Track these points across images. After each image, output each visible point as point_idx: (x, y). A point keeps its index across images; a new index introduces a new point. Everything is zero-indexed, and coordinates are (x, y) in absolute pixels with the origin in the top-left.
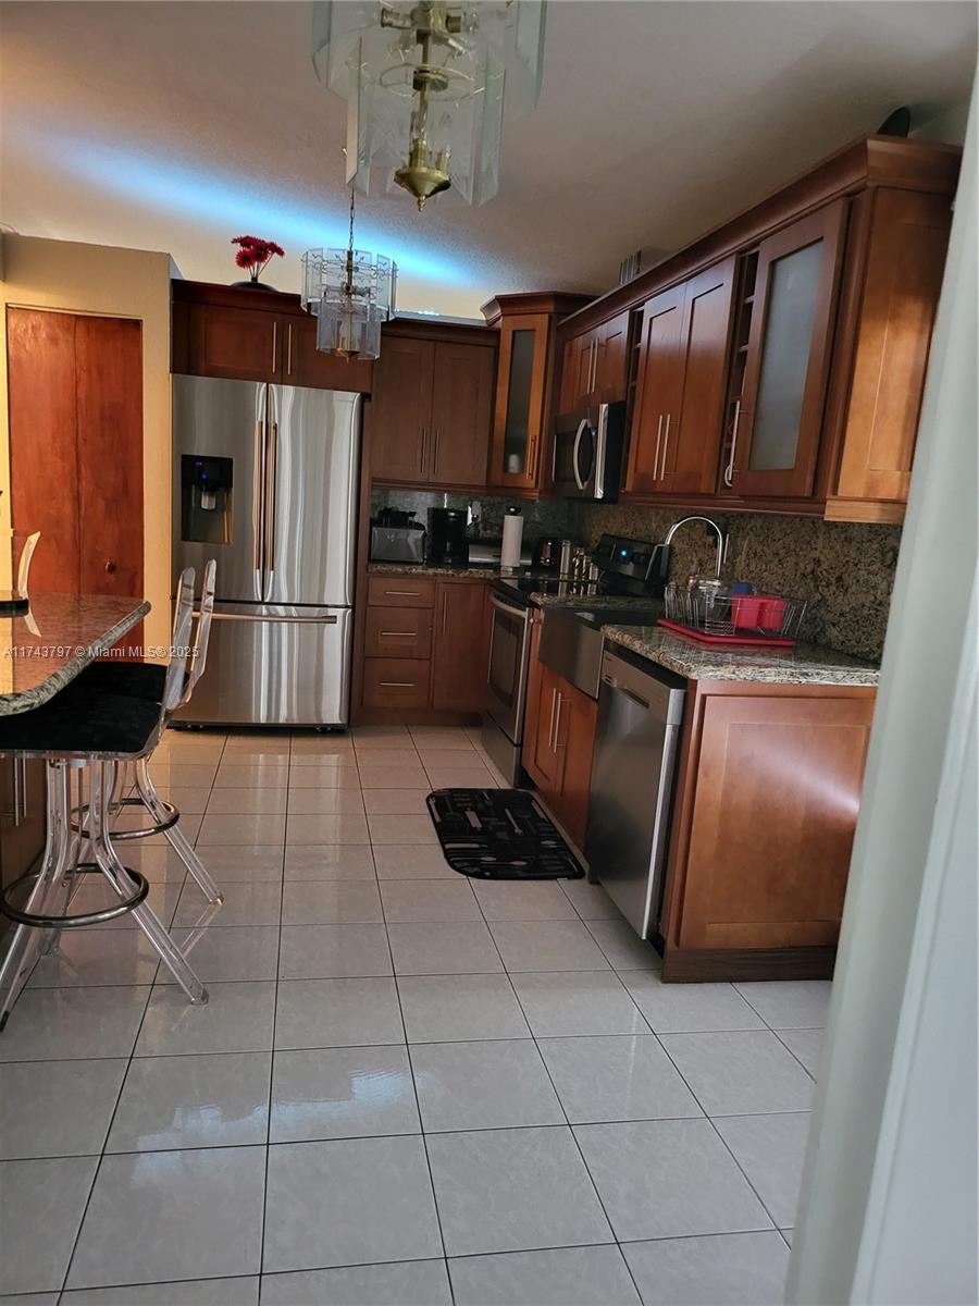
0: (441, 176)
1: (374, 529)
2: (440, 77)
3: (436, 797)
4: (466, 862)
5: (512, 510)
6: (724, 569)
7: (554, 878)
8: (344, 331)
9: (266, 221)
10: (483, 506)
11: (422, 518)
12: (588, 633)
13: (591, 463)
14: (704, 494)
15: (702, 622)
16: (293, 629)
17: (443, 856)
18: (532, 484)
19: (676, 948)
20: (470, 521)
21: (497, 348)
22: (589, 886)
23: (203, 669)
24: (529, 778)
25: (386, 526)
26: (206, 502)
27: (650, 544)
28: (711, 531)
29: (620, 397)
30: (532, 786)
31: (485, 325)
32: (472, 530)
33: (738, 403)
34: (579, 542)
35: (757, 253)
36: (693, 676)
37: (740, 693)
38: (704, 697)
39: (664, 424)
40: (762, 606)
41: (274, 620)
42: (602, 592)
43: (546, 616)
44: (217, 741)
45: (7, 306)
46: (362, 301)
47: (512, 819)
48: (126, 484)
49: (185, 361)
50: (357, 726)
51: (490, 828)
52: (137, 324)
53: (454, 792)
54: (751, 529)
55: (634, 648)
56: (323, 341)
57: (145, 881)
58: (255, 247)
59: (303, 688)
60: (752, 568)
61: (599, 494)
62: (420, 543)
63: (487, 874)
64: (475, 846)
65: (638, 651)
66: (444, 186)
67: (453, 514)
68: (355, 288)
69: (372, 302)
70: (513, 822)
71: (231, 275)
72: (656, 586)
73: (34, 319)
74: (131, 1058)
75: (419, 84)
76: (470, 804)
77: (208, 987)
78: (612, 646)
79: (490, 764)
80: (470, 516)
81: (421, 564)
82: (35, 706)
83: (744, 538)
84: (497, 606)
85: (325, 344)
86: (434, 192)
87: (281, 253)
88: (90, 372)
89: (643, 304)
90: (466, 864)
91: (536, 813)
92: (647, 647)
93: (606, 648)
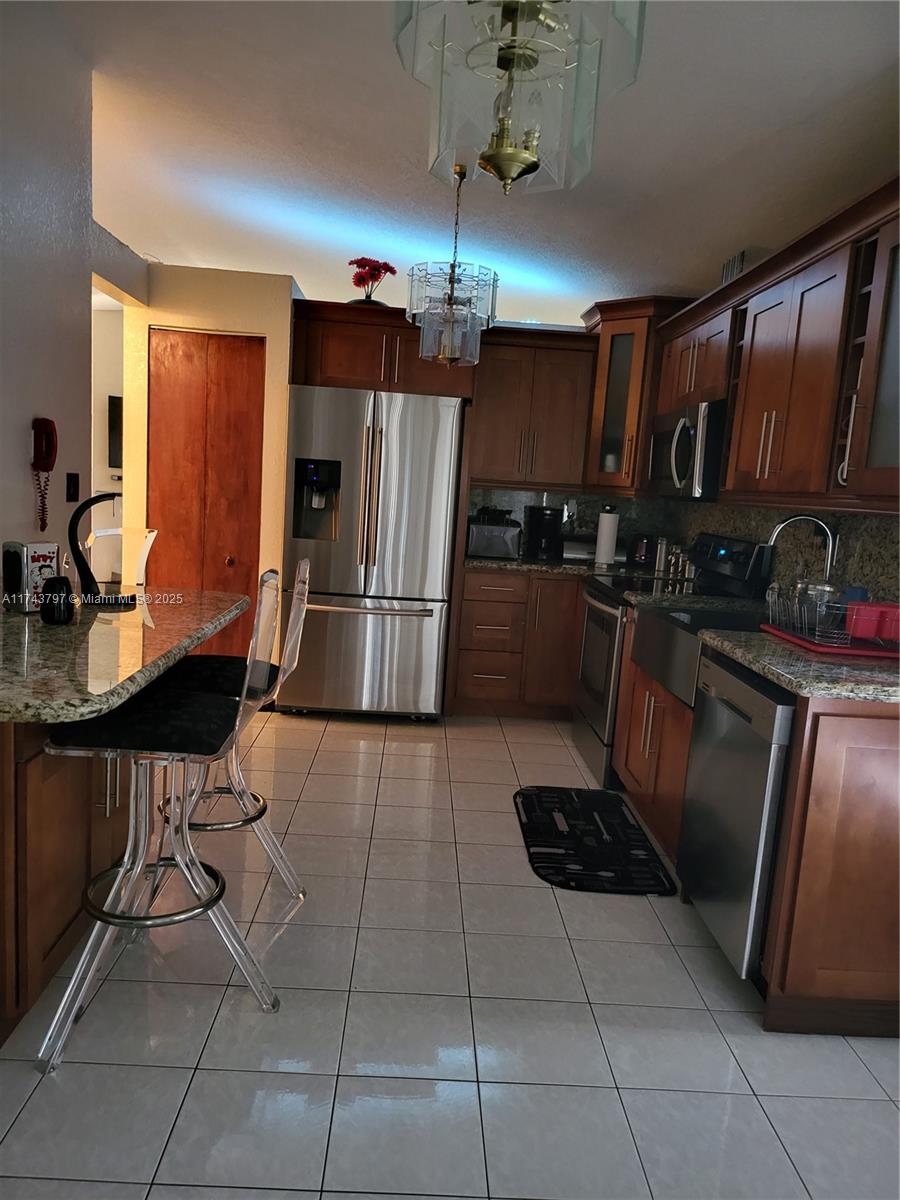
0: (529, 157)
1: (471, 526)
2: (529, 52)
3: (523, 795)
4: (550, 870)
5: (608, 508)
6: (834, 572)
7: (644, 893)
8: (445, 340)
9: (381, 243)
10: (579, 504)
11: (519, 516)
12: (682, 636)
13: (689, 461)
14: (813, 493)
15: (812, 630)
16: (395, 621)
17: (527, 860)
18: (628, 483)
19: (781, 994)
20: (565, 519)
21: (596, 353)
22: (681, 904)
23: (295, 664)
24: (620, 781)
25: (484, 524)
26: (317, 502)
27: (751, 543)
28: (820, 532)
29: (721, 395)
30: (622, 787)
31: (585, 331)
32: (568, 528)
33: (855, 396)
34: (676, 539)
35: (876, 240)
36: (805, 693)
37: (860, 713)
38: (816, 717)
39: (769, 422)
40: (882, 615)
41: (378, 611)
42: (700, 590)
43: (639, 616)
44: (316, 726)
45: (150, 328)
46: (464, 311)
47: (600, 823)
48: (246, 485)
49: (302, 373)
50: (451, 716)
51: (579, 833)
52: (261, 341)
53: (541, 790)
54: (866, 530)
55: (735, 657)
56: (426, 349)
57: (223, 879)
58: (370, 268)
59: (402, 679)
60: (867, 571)
61: (697, 492)
62: (516, 539)
63: (573, 884)
64: (562, 851)
65: (740, 660)
66: (532, 168)
67: (548, 512)
68: (456, 298)
69: (473, 311)
70: (602, 828)
71: (346, 293)
72: (757, 587)
73: (173, 339)
74: (196, 1069)
75: (506, 61)
76: (557, 806)
77: (279, 993)
78: (710, 652)
79: (580, 762)
80: (566, 514)
81: (516, 560)
82: (103, 713)
83: (857, 539)
84: (589, 604)
85: (427, 352)
86: (521, 175)
87: (392, 271)
88: (219, 385)
89: (746, 301)
90: (551, 871)
91: (627, 820)
92: (750, 657)
93: (703, 654)
